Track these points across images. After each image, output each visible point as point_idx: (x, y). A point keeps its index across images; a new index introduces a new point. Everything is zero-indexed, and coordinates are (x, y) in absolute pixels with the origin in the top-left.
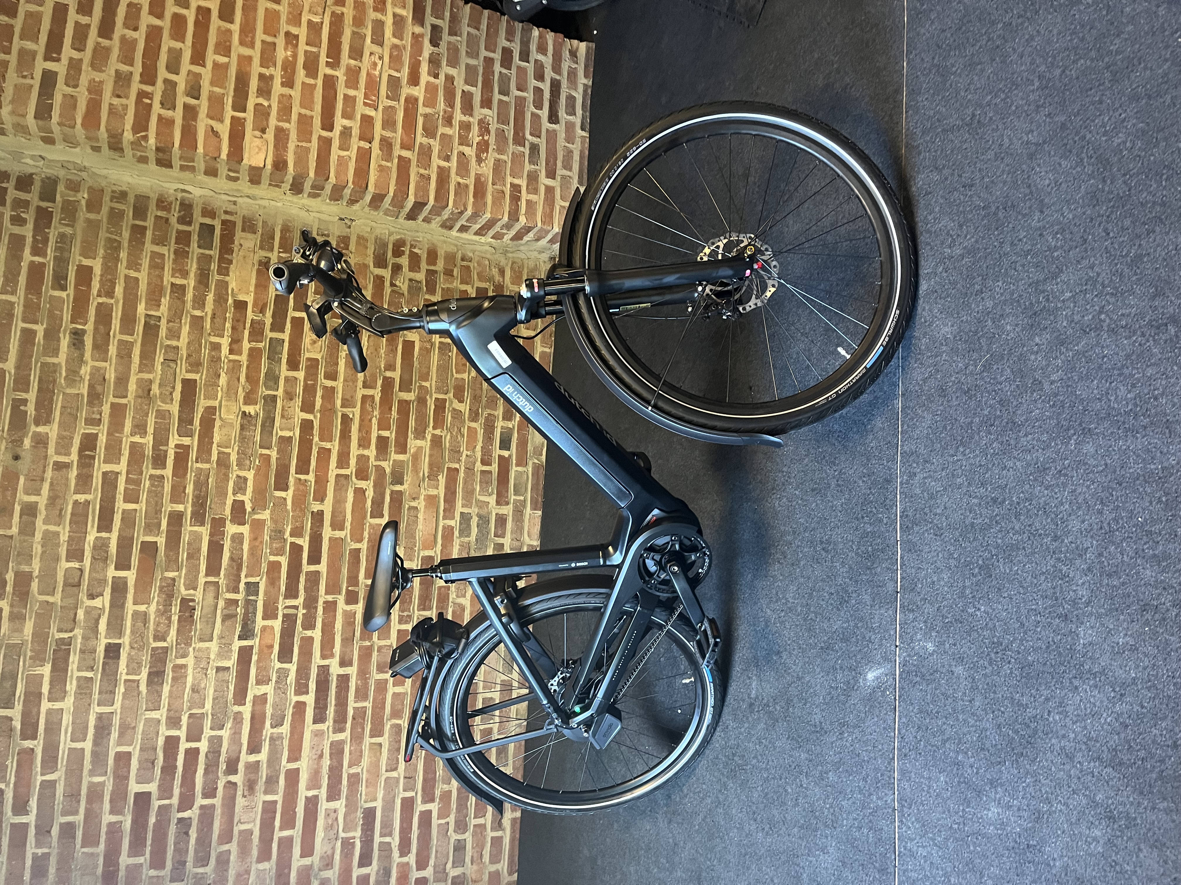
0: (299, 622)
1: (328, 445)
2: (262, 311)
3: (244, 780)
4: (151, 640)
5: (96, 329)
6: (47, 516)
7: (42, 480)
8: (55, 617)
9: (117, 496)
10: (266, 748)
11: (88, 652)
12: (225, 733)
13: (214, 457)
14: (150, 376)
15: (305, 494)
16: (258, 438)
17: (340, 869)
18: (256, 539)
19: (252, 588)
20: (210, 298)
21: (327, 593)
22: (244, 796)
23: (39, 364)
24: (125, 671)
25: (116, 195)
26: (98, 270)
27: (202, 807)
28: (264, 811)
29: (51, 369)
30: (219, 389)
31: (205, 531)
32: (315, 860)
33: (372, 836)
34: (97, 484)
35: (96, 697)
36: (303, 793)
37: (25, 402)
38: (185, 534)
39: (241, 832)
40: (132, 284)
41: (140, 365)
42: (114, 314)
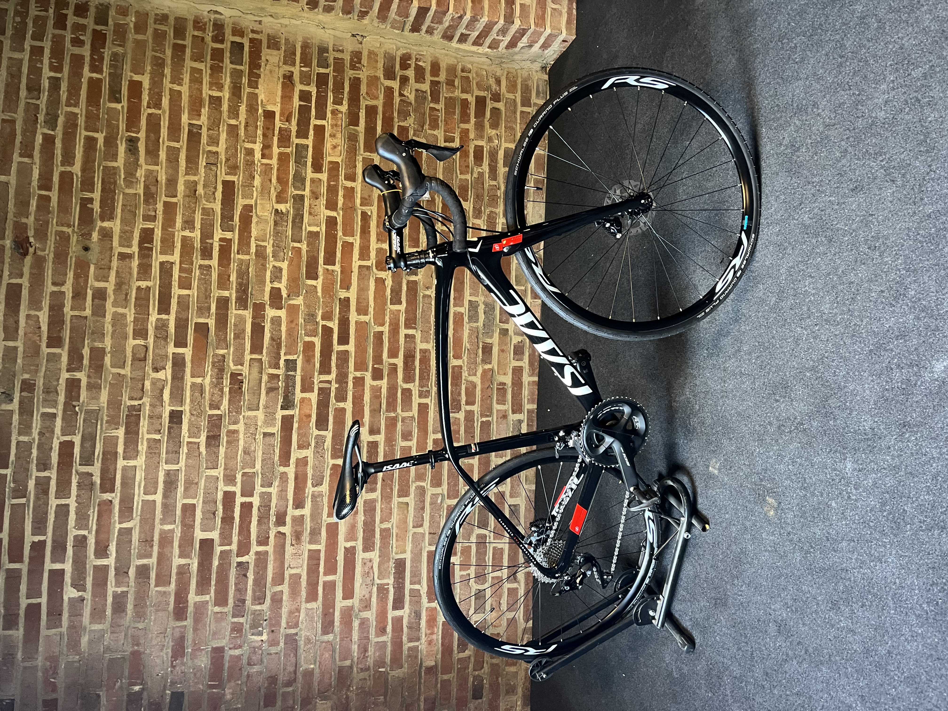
0: (333, 394)
1: (350, 239)
2: (288, 120)
3: (292, 531)
4: (207, 409)
5: (147, 137)
6: (115, 300)
7: (109, 268)
8: (126, 387)
9: (173, 283)
10: (308, 504)
11: (155, 417)
12: (274, 490)
13: (253, 249)
14: (196, 178)
15: (333, 282)
16: (290, 233)
17: (377, 611)
18: (292, 322)
19: (291, 365)
20: (243, 109)
21: (356, 370)
22: (292, 545)
23: (102, 168)
24: (187, 435)
25: (159, 17)
26: (146, 85)
27: (257, 553)
28: (310, 558)
29: (112, 172)
30: (254, 189)
31: (248, 314)
32: (355, 602)
33: (403, 584)
34: (156, 272)
35: (164, 455)
36: (342, 544)
37: (91, 200)
38: (231, 317)
39: (291, 576)
40: (175, 96)
41: (186, 168)
42: (162, 123)
